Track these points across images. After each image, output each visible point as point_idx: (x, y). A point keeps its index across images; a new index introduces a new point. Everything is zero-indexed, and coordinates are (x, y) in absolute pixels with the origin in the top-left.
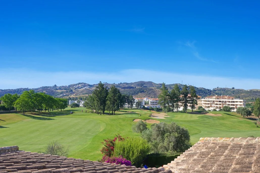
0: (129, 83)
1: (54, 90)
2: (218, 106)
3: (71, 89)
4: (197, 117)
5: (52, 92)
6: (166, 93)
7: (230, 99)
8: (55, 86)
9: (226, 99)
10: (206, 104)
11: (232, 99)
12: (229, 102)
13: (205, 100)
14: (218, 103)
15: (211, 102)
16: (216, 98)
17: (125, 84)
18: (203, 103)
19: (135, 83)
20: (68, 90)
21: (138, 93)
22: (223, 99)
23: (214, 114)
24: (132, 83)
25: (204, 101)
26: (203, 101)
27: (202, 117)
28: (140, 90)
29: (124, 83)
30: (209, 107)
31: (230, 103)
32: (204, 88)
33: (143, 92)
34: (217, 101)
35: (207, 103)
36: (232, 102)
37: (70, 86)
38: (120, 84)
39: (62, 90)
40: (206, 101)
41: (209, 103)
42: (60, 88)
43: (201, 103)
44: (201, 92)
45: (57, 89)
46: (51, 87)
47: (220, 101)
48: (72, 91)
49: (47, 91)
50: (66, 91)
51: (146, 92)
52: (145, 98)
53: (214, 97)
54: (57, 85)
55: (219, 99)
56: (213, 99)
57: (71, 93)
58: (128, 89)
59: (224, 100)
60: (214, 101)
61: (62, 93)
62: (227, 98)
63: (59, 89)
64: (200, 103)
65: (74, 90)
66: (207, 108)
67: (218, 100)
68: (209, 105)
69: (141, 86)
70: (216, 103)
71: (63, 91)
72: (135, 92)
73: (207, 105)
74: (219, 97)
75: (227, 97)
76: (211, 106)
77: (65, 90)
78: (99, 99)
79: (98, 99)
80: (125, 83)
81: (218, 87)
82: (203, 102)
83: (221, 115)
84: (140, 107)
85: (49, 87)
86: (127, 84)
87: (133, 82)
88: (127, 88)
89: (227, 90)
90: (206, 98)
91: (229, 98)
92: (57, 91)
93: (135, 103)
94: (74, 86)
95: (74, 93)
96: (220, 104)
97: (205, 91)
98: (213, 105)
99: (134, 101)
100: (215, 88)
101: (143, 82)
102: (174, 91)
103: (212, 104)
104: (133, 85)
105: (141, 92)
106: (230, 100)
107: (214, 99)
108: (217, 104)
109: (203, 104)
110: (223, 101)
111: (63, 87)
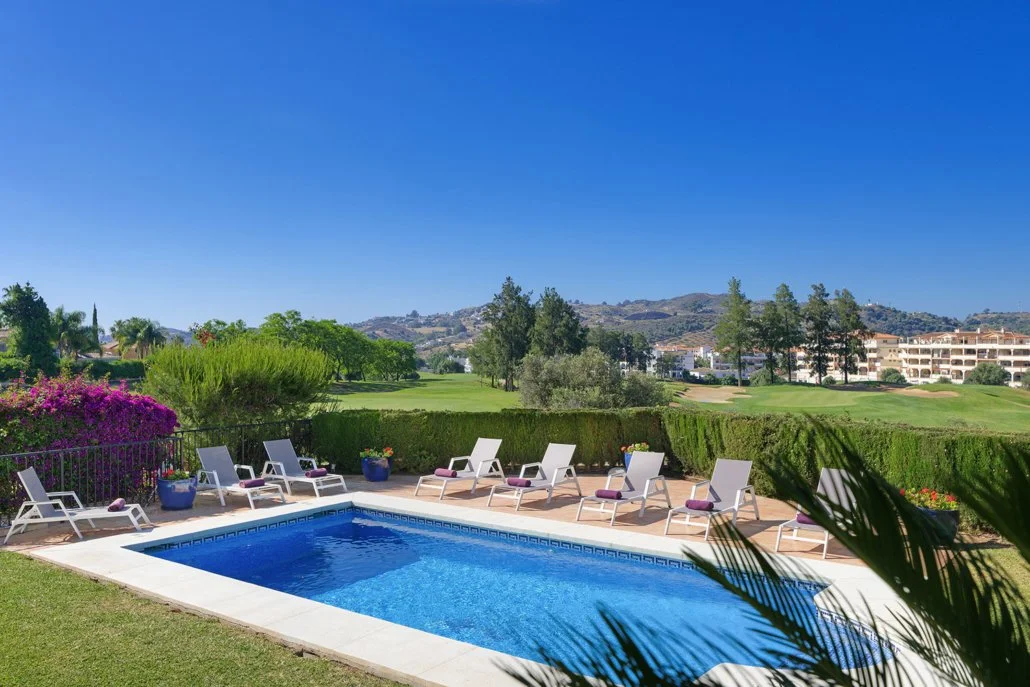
0: (654, 302)
1: (410, 329)
2: (963, 368)
3: (464, 324)
4: (855, 400)
5: (403, 333)
6: (743, 314)
7: (1011, 343)
8: (415, 314)
9: (993, 341)
10: (916, 361)
11: (1021, 342)
12: (1008, 352)
13: (912, 346)
14: (964, 357)
15: (936, 355)
16: (954, 341)
17: (640, 306)
18: (906, 360)
19: (675, 299)
20: (453, 326)
21: (681, 334)
22: (982, 341)
23: (926, 392)
24: (664, 302)
25: (910, 351)
26: (904, 352)
27: (875, 400)
28: (688, 322)
29: (637, 302)
30: (926, 373)
31: (1012, 358)
32: (930, 315)
33: (700, 328)
34: (959, 351)
35: (920, 357)
36: (1017, 352)
37: (458, 315)
38: (624, 305)
39: (432, 329)
40: (916, 351)
41: (929, 357)
42: (429, 323)
43: (896, 358)
44: (919, 329)
45: (419, 326)
46: (401, 318)
47: (970, 352)
48: (464, 329)
49: (385, 331)
50: (443, 329)
51: (708, 328)
52: (702, 349)
53: (949, 336)
54: (421, 313)
55: (966, 342)
56: (945, 341)
57: (460, 338)
58: (647, 322)
59: (987, 346)
60: (946, 352)
61: (432, 337)
62: (1001, 338)
63: (424, 324)
64: (894, 357)
65: (470, 328)
66: (922, 376)
67: (964, 346)
68: (929, 367)
69: (695, 310)
70: (954, 357)
71: (438, 329)
72: (670, 330)
73: (920, 367)
74: (965, 335)
75: (997, 336)
76: (936, 371)
77: (442, 326)
78: (504, 336)
79: (500, 338)
80: (641, 301)
81: (987, 312)
82: (904, 355)
83: (955, 394)
84: (674, 375)
85: (394, 319)
86: (648, 303)
87: (669, 297)
88: (648, 316)
89: (1022, 319)
90: (915, 341)
91: (1007, 340)
92: (418, 330)
93: (654, 362)
94: (473, 313)
95: (469, 336)
96: (972, 362)
97: (934, 323)
98: (942, 366)
99: (649, 353)
100: (976, 315)
101: (701, 296)
102: (775, 310)
103: (940, 362)
104: (666, 309)
105: (692, 329)
106: (1012, 347)
107: (947, 342)
108: (958, 362)
109: (904, 362)
110: (982, 351)
111: (437, 316)
